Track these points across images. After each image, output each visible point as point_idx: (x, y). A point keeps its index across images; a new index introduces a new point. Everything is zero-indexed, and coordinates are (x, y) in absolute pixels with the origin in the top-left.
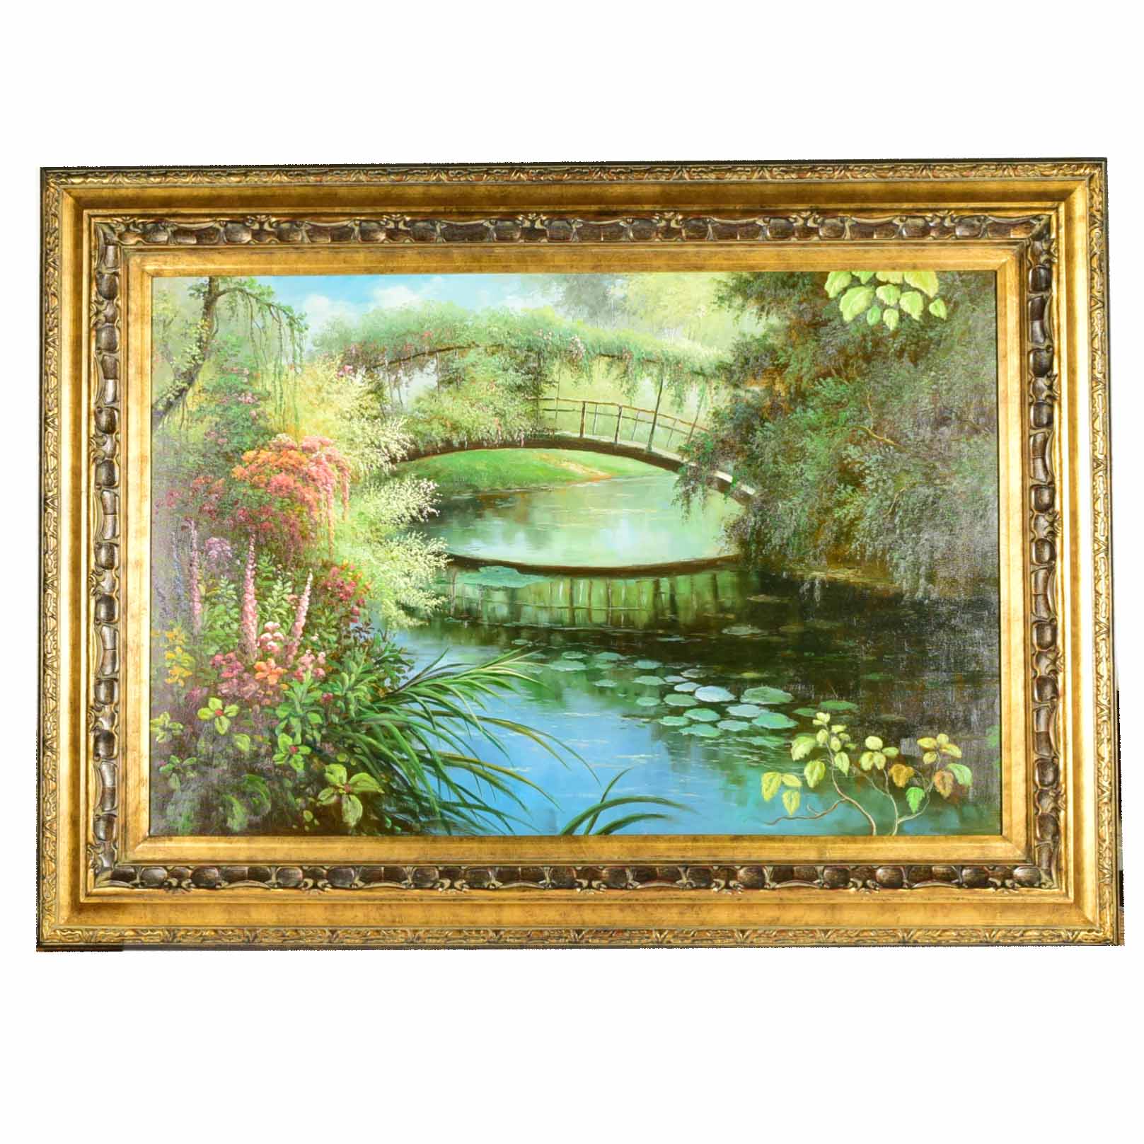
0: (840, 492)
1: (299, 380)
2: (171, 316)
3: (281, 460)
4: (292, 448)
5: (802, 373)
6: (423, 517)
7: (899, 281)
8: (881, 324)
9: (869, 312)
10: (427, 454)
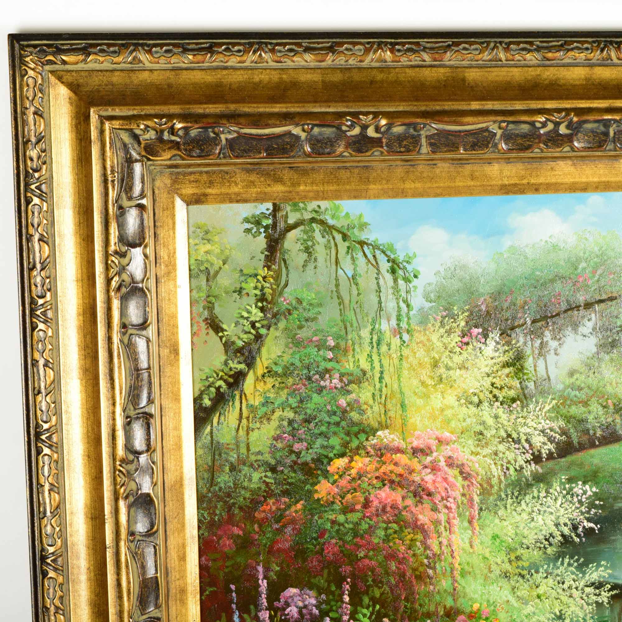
1: (406, 352)
2: (218, 263)
3: (382, 470)
4: (398, 450)
6: (578, 536)
10: (582, 447)
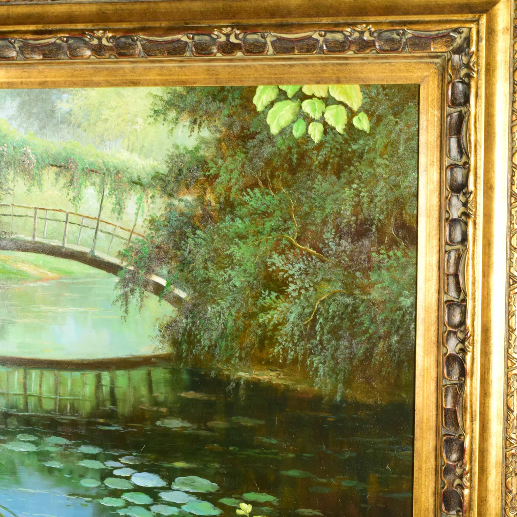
0: (264, 298)
5: (231, 184)
7: (324, 95)
8: (306, 137)
9: (295, 126)
